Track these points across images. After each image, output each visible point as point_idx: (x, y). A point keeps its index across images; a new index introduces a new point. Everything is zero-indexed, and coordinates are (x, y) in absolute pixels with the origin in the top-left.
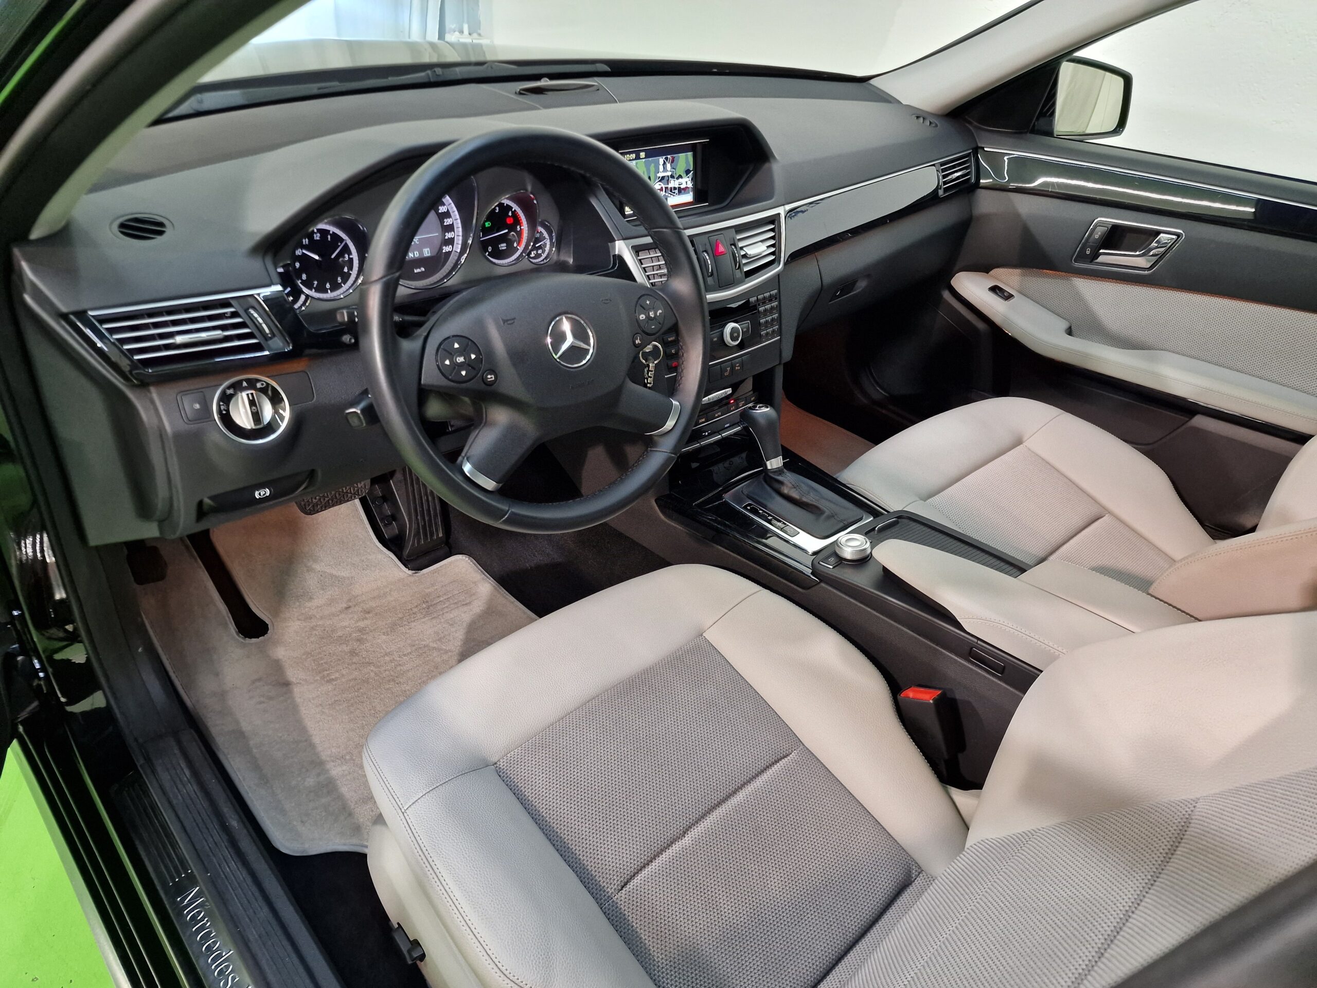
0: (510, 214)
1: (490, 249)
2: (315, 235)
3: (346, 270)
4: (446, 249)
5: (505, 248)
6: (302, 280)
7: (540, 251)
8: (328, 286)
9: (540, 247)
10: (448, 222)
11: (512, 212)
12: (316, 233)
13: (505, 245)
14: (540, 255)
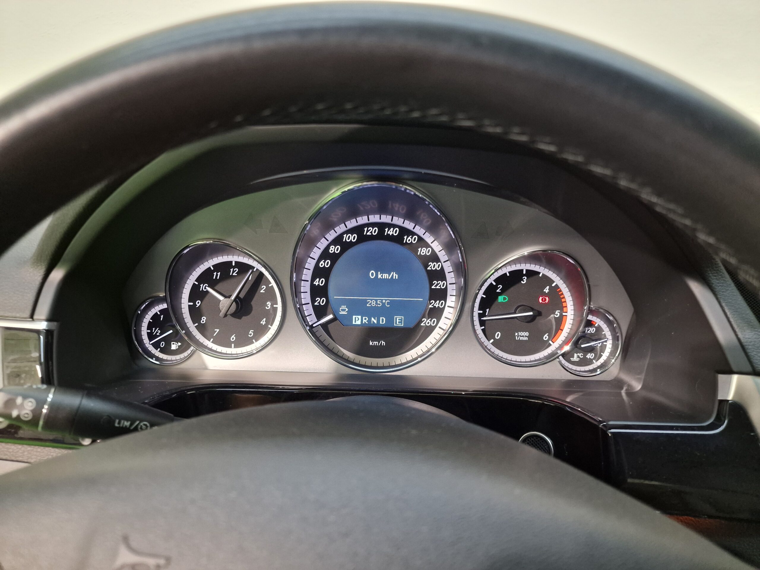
0: (547, 290)
1: (498, 335)
2: (232, 270)
3: (263, 322)
4: (426, 322)
5: (527, 339)
6: (199, 323)
7: (590, 356)
8: (233, 338)
9: (592, 349)
10: (439, 285)
11: (551, 288)
12: (234, 267)
13: (527, 334)
14: (590, 362)
